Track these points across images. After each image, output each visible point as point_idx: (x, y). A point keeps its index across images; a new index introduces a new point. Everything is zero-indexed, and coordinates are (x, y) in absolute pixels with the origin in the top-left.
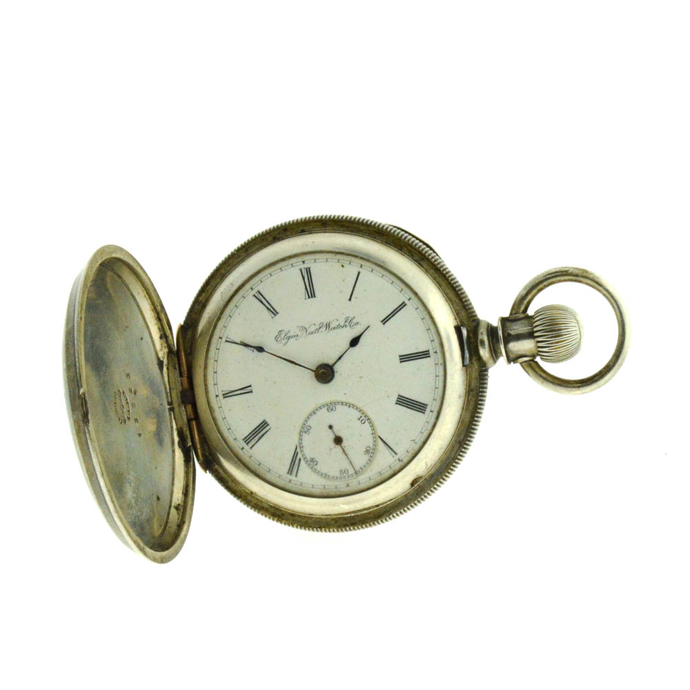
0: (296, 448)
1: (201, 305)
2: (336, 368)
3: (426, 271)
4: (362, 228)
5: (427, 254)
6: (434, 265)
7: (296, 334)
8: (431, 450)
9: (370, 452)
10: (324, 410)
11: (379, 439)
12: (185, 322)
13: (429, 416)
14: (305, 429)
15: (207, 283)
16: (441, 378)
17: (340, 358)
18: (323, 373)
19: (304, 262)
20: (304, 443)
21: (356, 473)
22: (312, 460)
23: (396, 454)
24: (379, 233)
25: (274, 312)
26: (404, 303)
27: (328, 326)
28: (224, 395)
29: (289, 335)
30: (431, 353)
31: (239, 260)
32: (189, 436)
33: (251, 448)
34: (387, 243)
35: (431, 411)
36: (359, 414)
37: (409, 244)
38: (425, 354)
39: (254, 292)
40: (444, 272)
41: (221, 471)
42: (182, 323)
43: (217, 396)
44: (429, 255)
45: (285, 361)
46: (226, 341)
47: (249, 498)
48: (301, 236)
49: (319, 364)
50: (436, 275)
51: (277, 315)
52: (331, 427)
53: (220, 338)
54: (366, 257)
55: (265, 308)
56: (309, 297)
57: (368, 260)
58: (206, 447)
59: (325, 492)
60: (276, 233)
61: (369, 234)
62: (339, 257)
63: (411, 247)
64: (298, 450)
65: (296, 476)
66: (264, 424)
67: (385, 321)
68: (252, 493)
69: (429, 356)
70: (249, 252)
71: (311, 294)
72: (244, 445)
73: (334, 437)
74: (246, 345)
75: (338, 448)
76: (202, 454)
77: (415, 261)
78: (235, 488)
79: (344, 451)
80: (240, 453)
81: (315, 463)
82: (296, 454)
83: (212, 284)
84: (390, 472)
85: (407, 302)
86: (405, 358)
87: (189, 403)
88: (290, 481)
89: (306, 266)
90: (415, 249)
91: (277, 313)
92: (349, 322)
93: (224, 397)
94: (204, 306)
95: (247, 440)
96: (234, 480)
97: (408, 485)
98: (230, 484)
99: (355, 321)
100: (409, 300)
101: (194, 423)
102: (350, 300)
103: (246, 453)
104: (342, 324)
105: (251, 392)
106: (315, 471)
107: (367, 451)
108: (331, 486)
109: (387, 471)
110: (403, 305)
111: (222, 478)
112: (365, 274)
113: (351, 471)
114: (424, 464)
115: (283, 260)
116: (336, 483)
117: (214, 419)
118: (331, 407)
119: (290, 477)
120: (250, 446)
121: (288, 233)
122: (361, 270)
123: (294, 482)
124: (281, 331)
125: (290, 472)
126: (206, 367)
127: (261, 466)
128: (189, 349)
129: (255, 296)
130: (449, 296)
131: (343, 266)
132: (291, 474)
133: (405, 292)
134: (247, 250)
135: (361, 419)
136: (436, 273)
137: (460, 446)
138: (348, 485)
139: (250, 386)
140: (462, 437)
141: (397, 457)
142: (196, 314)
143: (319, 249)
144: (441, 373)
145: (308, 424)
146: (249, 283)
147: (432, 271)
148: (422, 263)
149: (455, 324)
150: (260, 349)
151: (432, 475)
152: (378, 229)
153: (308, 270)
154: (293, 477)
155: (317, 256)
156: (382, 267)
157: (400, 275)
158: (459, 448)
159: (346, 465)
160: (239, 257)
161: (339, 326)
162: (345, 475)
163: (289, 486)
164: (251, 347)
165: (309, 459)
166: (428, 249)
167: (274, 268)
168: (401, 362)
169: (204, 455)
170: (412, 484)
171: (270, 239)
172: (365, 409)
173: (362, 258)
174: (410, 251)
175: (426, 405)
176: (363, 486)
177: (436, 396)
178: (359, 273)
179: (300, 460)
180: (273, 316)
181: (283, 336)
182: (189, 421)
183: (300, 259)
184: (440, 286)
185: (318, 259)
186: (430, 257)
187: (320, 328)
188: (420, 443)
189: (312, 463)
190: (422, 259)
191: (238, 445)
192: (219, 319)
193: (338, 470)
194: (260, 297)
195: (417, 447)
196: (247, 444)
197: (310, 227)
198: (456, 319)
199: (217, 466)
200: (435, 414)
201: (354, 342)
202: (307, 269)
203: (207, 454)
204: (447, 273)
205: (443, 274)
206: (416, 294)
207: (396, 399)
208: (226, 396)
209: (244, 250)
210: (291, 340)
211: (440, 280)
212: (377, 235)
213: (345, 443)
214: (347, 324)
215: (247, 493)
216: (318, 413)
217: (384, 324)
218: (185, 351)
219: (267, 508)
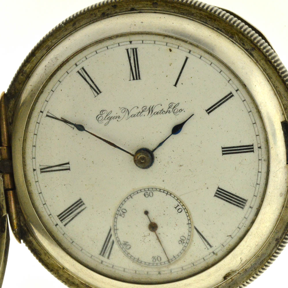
0: (110, 230)
1: (25, 75)
2: (156, 153)
3: (257, 62)
4: (193, 11)
5: (259, 44)
6: (266, 57)
7: (118, 115)
8: (248, 246)
9: (185, 242)
10: (141, 194)
11: (195, 230)
12: (9, 90)
13: (247, 212)
14: (121, 212)
15: (33, 54)
16: (264, 175)
17: (161, 144)
18: (143, 159)
19: (131, 42)
20: (118, 226)
21: (169, 261)
22: (126, 244)
23: (211, 246)
24: (211, 18)
25: (98, 91)
26: (231, 93)
27: (151, 110)
28: (41, 169)
29: (111, 115)
30: (256, 148)
31: (66, 33)
32: (5, 207)
33: (65, 225)
34: (218, 29)
35: (251, 207)
36: (176, 203)
37: (241, 32)
38: (249, 149)
39: (78, 68)
40: (276, 64)
41: (35, 243)
42: (6, 92)
43: (34, 170)
44: (261, 45)
45: (105, 143)
46: (47, 116)
47: (61, 272)
48: (131, 15)
49: (139, 148)
50: (267, 67)
51: (100, 95)
52: (146, 213)
53: (41, 112)
54: (195, 43)
55: (88, 86)
56: (134, 79)
57: (197, 47)
58: (22, 218)
59: (136, 278)
60: (106, 8)
61: (201, 18)
62: (167, 40)
63: (243, 34)
64: (112, 232)
65: (108, 258)
66: (79, 203)
67: (210, 111)
68: (64, 268)
69: (253, 151)
70: (77, 25)
71: (136, 75)
72: (58, 222)
73: (149, 223)
74: (66, 121)
75: (152, 234)
76: (17, 224)
77: (247, 50)
78: (48, 261)
79: (158, 238)
80: (54, 229)
81: (128, 247)
82: (109, 236)
83: (37, 55)
84: (203, 265)
85: (234, 93)
86: (227, 151)
87: (7, 173)
88: (102, 262)
89: (133, 46)
90: (247, 38)
91: (100, 92)
92: (173, 108)
93: (42, 172)
94: (28, 77)
95: (62, 217)
96: (47, 253)
97: (221, 278)
98: (43, 256)
99: (179, 108)
100: (237, 91)
101: (11, 193)
102: (175, 85)
103: (59, 230)
104: (166, 110)
105: (69, 169)
106: (128, 255)
107: (182, 241)
108: (143, 272)
109: (200, 263)
110: (230, 96)
111: (36, 249)
112: (193, 60)
113: (164, 259)
114: (239, 259)
115: (110, 38)
116: (147, 269)
117: (30, 193)
118: (148, 192)
119: (101, 258)
120: (64, 223)
121: (118, 11)
122: (189, 55)
123: (106, 264)
124: (103, 111)
125: (103, 252)
126: (25, 140)
127: (74, 244)
128: (11, 119)
129: (78, 72)
130: (278, 89)
131: (170, 50)
132: (103, 256)
133: (233, 83)
134: (74, 24)
135: (178, 208)
136: (267, 63)
137: (277, 244)
138: (159, 273)
139: (68, 163)
140: (280, 235)
141: (211, 250)
142: (20, 84)
143: (147, 30)
144: (264, 170)
145: (124, 207)
146: (74, 58)
147: (263, 62)
148: (253, 52)
149: (282, 119)
150: (81, 128)
151: (246, 270)
152: (211, 14)
153: (135, 51)
154: (105, 259)
155: (145, 37)
156: (211, 54)
157: (229, 65)
158: (276, 245)
159: (158, 252)
160: (66, 30)
161: (162, 112)
162: (157, 262)
163: (100, 268)
164: (72, 124)
165: (122, 242)
166: (260, 38)
167: (100, 46)
168: (223, 154)
169: (19, 225)
170: (225, 278)
171: (99, 14)
172: (183, 198)
173: (191, 44)
174: (241, 40)
175: (246, 201)
176: (174, 276)
177: (257, 191)
178: (187, 58)
179: (113, 242)
180: (96, 94)
181: (104, 116)
182: (6, 191)
183: (127, 39)
184: (269, 78)
185: (146, 40)
186: (262, 47)
187: (143, 111)
188: (235, 239)
189: (125, 246)
190: (253, 49)
191: (53, 221)
192: (41, 92)
193: (151, 257)
194: (84, 74)
195: (232, 242)
196: (61, 221)
197: (140, 6)
198: (283, 114)
199: (31, 238)
200: (254, 211)
201: (177, 129)
202: (133, 49)
203: (22, 225)
204: (278, 65)
205: (274, 66)
206: (244, 86)
207: (215, 191)
208: (43, 170)
209: (71, 24)
210: (112, 120)
211: (270, 71)
212: (208, 19)
213: (159, 230)
214: (171, 110)
215: (59, 267)
216: (135, 197)
217: (209, 113)
218: (7, 121)
219: (78, 284)
